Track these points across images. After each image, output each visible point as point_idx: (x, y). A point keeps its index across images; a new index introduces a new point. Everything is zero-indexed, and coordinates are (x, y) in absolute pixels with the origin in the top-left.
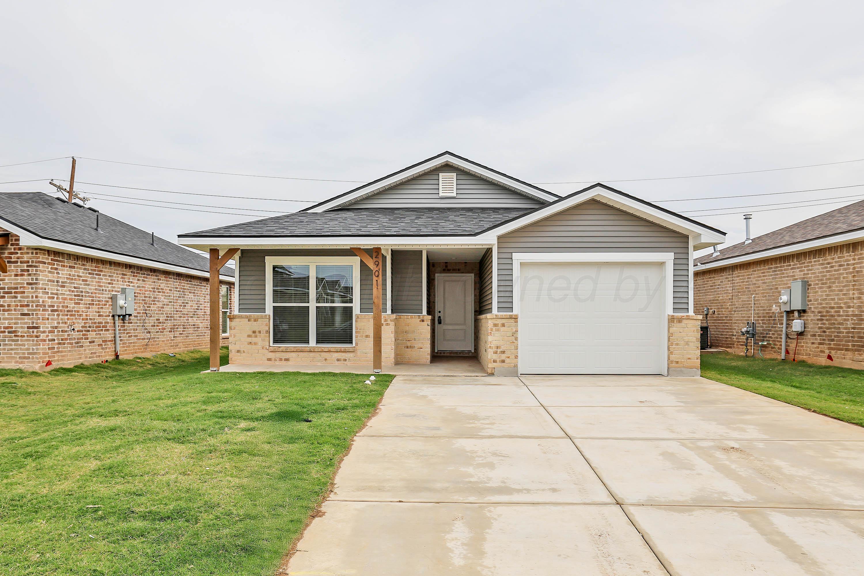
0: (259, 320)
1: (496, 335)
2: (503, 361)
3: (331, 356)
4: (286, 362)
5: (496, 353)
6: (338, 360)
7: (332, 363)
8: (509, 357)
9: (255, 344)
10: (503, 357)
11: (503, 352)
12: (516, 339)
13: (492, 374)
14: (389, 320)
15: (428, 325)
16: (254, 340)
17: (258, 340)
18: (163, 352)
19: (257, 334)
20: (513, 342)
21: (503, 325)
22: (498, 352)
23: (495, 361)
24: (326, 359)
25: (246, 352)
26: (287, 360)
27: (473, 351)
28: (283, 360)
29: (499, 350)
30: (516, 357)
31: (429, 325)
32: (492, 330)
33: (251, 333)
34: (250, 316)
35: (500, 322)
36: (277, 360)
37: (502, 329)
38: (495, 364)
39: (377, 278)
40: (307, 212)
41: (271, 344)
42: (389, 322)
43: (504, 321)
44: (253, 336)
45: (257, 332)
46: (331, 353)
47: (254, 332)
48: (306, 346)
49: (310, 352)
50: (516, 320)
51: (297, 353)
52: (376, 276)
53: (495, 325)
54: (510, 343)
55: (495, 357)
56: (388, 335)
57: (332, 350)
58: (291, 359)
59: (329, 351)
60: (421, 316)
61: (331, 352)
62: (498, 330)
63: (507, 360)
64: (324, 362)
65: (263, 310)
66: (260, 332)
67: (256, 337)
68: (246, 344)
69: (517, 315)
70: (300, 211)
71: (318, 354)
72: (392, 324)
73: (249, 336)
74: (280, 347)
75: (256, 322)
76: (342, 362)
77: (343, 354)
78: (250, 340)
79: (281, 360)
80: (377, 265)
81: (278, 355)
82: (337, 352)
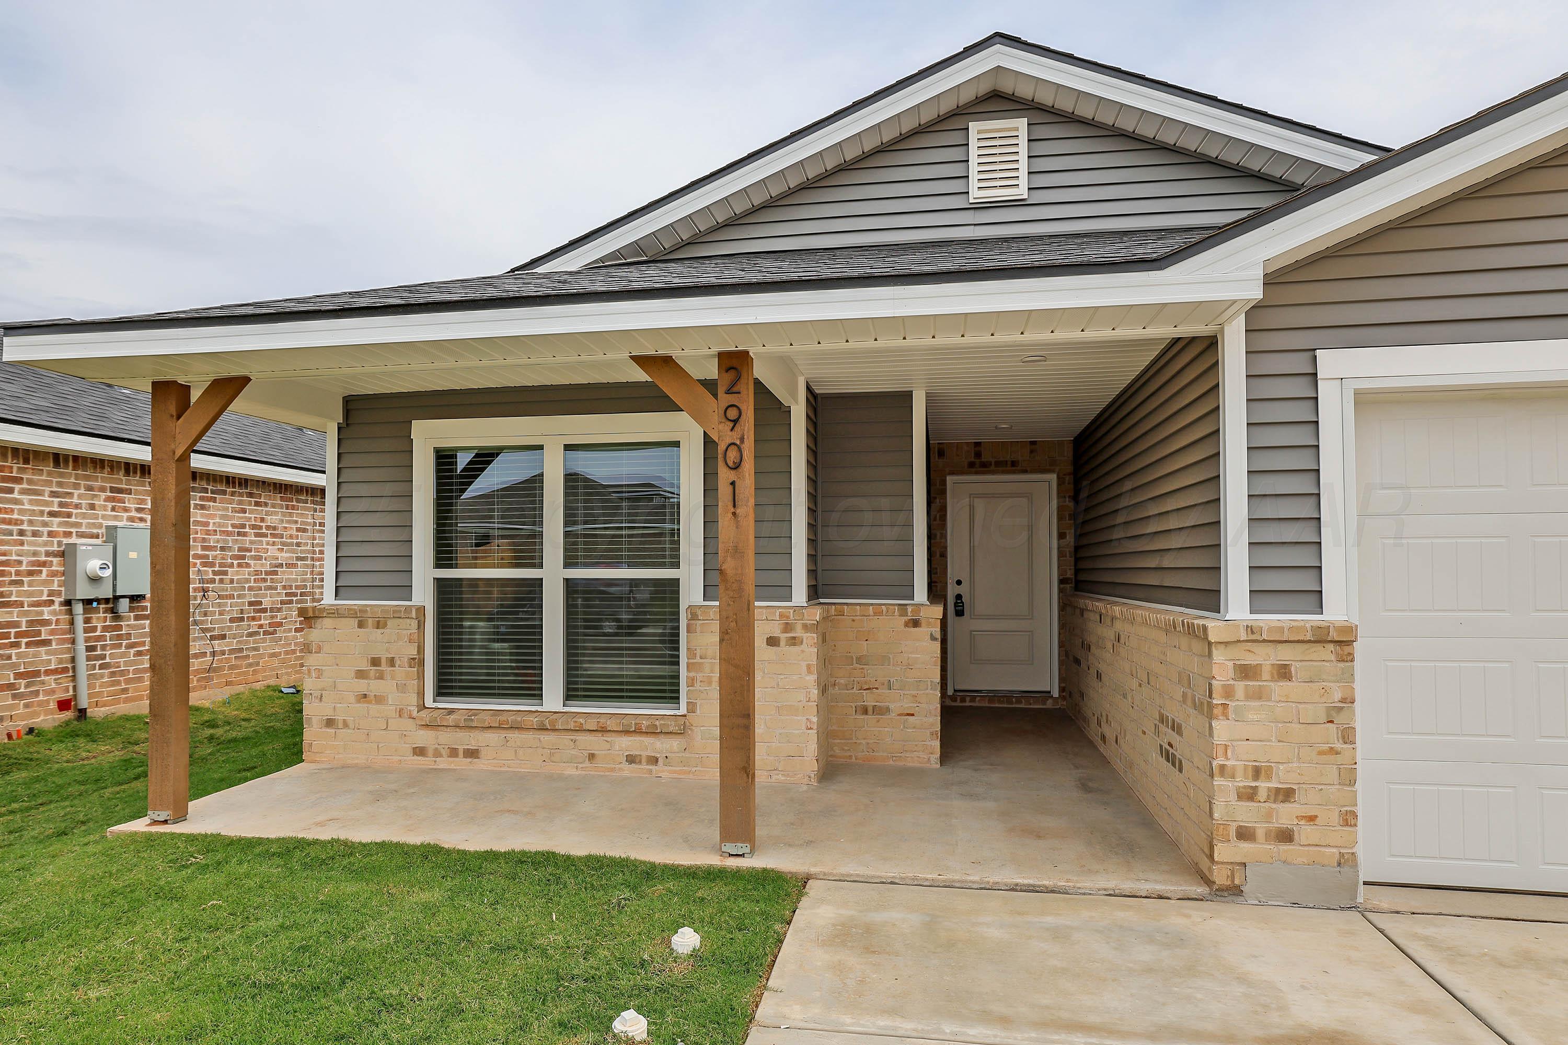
0: (389, 623)
1: (1251, 716)
2: (1286, 836)
3: (608, 746)
4: (469, 760)
5: (1249, 795)
6: (631, 759)
7: (613, 770)
8: (1312, 819)
9: (379, 700)
10: (1286, 814)
11: (1286, 795)
12: (1348, 736)
13: (1235, 891)
14: (799, 627)
15: (933, 638)
16: (374, 686)
17: (385, 687)
18: (272, 682)
19: (384, 667)
20: (1333, 751)
21: (1283, 672)
22: (1262, 795)
23: (1245, 834)
24: (592, 757)
25: (351, 726)
26: (472, 754)
27: (1056, 694)
28: (461, 753)
29: (1263, 785)
30: (1349, 819)
31: (936, 639)
32: (1229, 692)
33: (365, 666)
34: (363, 610)
35: (1265, 657)
36: (444, 752)
37: (1279, 688)
38: (1245, 846)
39: (732, 476)
40: (533, 271)
41: (429, 702)
42: (799, 632)
43: (1285, 654)
44: (372, 674)
45: (383, 661)
46: (610, 738)
47: (375, 662)
48: (533, 708)
49: (546, 733)
50: (1347, 649)
51: (503, 734)
52: (731, 464)
53: (1245, 672)
54: (1321, 753)
55: (1246, 814)
56: (795, 677)
57: (611, 724)
58: (483, 753)
59: (603, 730)
60: (910, 609)
61: (609, 734)
62: (1258, 695)
63: (1305, 833)
64: (587, 764)
65: (405, 590)
66: (392, 662)
67: (381, 677)
68: (353, 699)
69: (1350, 630)
70: (513, 271)
71: (566, 738)
72: (810, 638)
73: (361, 674)
74: (451, 711)
75: (382, 631)
76: (644, 766)
77: (647, 740)
78: (362, 686)
79: (453, 753)
80: (735, 422)
81: (447, 738)
82: (627, 732)
